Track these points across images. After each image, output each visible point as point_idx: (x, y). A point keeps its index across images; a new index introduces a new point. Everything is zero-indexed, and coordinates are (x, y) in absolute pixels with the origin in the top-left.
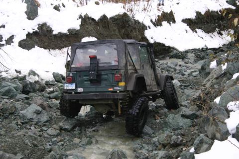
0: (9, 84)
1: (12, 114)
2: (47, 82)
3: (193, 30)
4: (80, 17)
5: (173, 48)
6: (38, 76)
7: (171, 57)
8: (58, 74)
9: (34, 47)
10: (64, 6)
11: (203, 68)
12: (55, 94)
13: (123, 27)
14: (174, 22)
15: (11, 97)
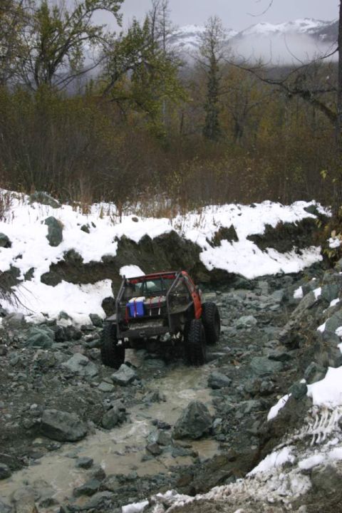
0: (40, 330)
1: (52, 367)
2: (83, 326)
3: (263, 249)
4: (116, 239)
5: (239, 276)
6: (72, 319)
7: (237, 288)
8: (96, 315)
9: (60, 282)
10: (94, 226)
11: (285, 299)
12: (95, 341)
13: (171, 250)
14: (237, 239)
15: (45, 347)
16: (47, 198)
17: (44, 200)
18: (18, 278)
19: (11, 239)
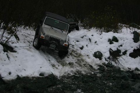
16: (136, 26)
17: (135, 26)
18: (120, 54)
19: (118, 39)
